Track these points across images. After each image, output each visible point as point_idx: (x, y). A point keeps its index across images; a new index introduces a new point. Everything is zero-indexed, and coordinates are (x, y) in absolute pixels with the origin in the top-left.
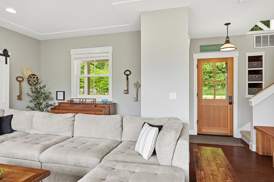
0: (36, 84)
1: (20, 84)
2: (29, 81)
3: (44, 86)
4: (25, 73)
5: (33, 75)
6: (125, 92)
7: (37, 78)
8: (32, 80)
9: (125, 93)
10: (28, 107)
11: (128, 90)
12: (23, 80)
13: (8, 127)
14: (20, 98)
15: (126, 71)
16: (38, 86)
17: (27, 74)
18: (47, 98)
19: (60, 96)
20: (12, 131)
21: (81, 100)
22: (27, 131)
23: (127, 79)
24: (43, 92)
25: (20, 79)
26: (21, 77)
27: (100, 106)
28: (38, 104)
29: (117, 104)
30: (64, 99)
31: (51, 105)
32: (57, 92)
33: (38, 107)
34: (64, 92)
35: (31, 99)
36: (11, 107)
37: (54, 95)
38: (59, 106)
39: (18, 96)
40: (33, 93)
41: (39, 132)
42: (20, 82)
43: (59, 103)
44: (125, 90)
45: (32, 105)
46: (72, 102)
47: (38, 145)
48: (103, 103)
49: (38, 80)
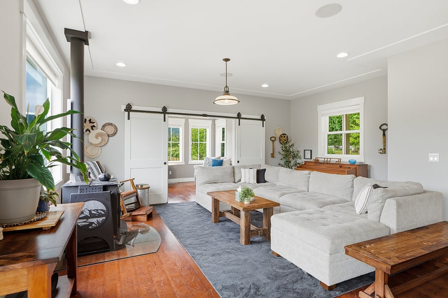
0: (286, 142)
1: (273, 143)
2: (280, 140)
3: (293, 145)
4: (277, 133)
5: (283, 134)
6: (381, 151)
7: (287, 137)
8: (283, 139)
9: (381, 153)
10: (279, 164)
11: (385, 149)
12: (276, 139)
13: (263, 178)
14: (273, 156)
15: (382, 125)
16: (287, 145)
17: (279, 134)
18: (295, 156)
19: (308, 155)
20: (265, 182)
21: (326, 159)
22: (275, 183)
23: (384, 135)
24: (291, 150)
25: (273, 139)
26: (274, 137)
27: (345, 166)
28: (287, 161)
29: (370, 166)
30: (311, 158)
31: (299, 164)
32: (305, 150)
33: (287, 165)
34: (311, 151)
35: (282, 157)
36: (266, 163)
37: (302, 154)
38: (305, 164)
39: (272, 154)
40: (283, 151)
41: (282, 185)
42: (273, 141)
43: (305, 162)
44: (381, 149)
45: (282, 162)
46: (317, 162)
47: (279, 192)
48: (349, 164)
49: (288, 139)
